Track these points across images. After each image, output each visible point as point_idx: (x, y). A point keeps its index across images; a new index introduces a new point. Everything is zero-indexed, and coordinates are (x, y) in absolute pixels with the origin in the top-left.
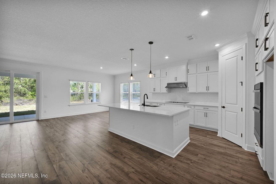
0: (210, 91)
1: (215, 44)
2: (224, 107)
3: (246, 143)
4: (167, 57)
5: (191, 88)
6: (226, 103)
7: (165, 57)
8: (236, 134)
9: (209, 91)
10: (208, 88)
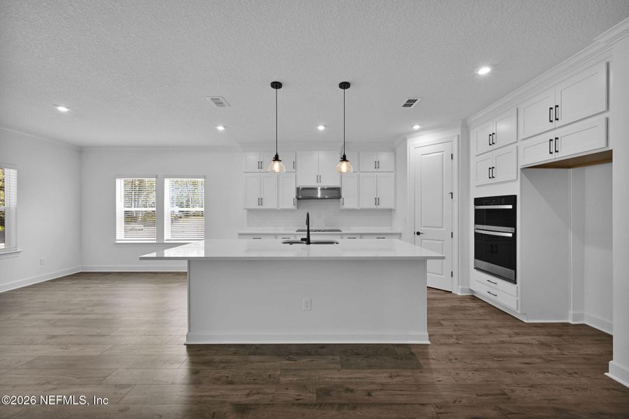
0: (382, 206)
1: (413, 126)
2: (418, 233)
3: (458, 284)
4: (321, 128)
5: (349, 201)
6: (423, 225)
7: (318, 126)
8: (442, 275)
9: (379, 207)
10: (377, 201)
